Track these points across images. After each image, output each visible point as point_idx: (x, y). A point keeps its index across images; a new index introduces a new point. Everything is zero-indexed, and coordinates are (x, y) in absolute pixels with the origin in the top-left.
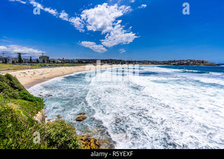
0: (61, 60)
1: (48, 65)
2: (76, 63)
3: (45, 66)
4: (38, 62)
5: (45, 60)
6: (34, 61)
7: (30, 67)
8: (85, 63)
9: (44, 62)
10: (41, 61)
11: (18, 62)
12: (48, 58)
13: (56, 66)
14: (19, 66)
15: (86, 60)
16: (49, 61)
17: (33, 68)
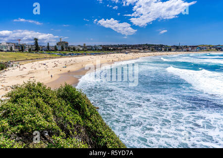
0: (81, 47)
1: (68, 53)
2: (101, 50)
3: (65, 54)
4: (56, 49)
5: (64, 47)
6: (51, 48)
7: (48, 56)
8: (112, 50)
9: (63, 49)
10: (59, 48)
11: (35, 50)
12: (67, 44)
13: (78, 54)
14: (37, 55)
15: (112, 46)
16: (69, 49)
17: (52, 58)
